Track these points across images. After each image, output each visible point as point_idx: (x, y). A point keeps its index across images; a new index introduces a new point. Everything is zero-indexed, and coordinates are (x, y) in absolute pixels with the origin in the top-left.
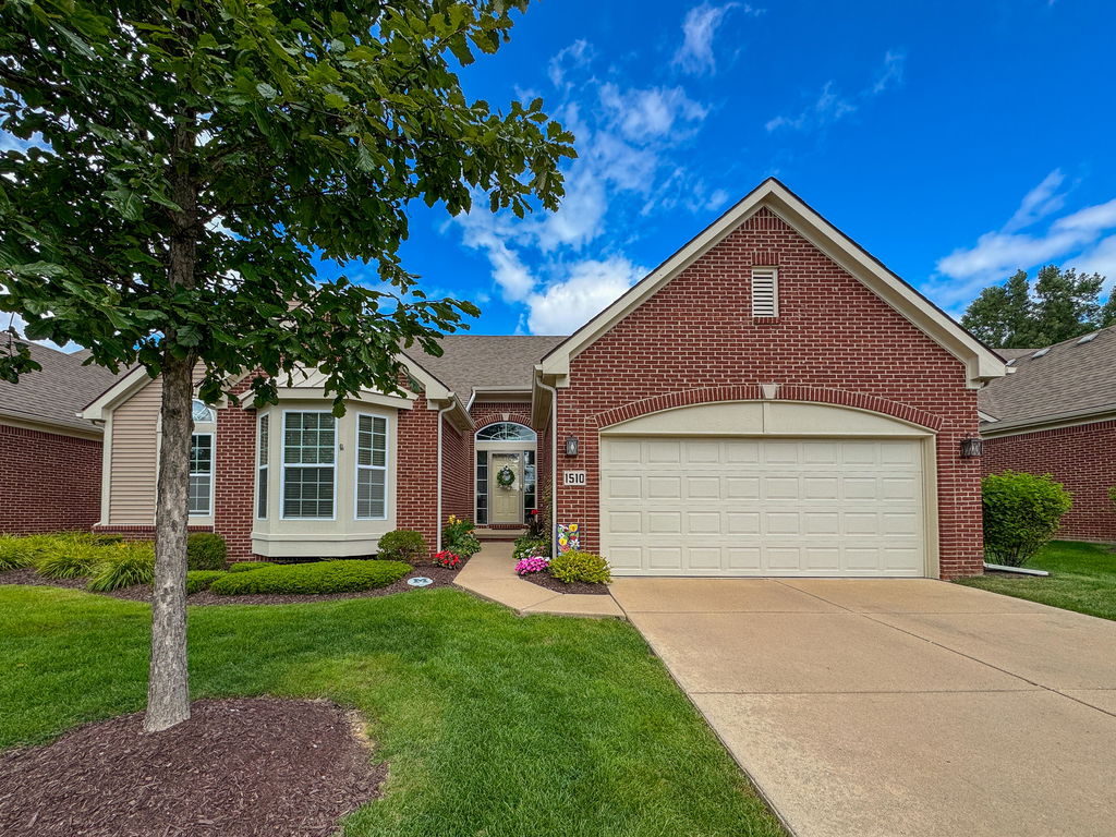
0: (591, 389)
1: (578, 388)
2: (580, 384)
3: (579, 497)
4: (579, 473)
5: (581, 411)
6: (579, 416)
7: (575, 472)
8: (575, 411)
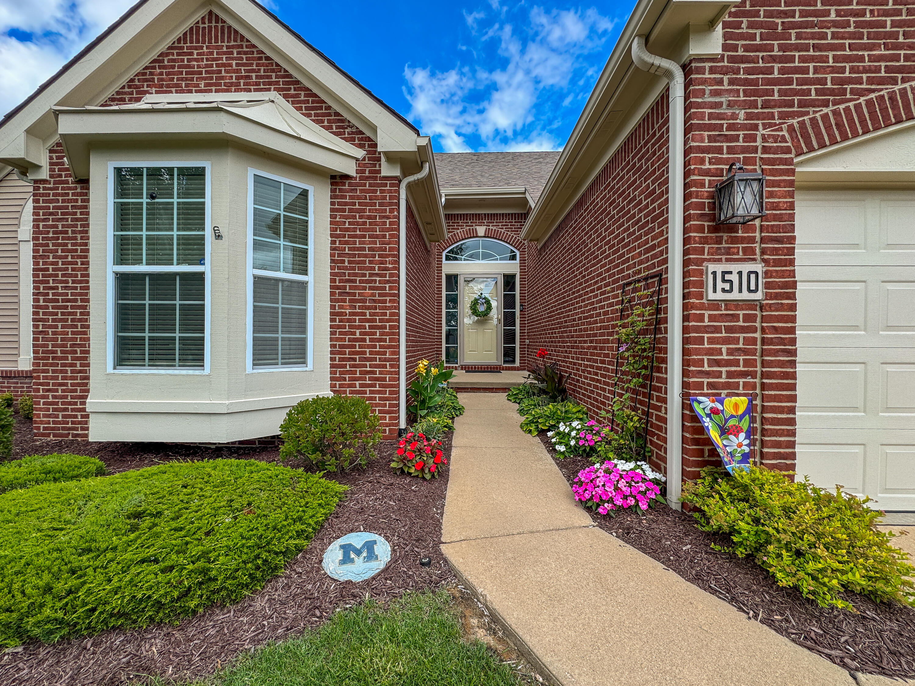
0: (774, 59)
1: (743, 59)
2: (747, 48)
3: (743, 330)
4: (746, 268)
5: (749, 117)
6: (744, 127)
7: (735, 267)
8: (734, 116)
